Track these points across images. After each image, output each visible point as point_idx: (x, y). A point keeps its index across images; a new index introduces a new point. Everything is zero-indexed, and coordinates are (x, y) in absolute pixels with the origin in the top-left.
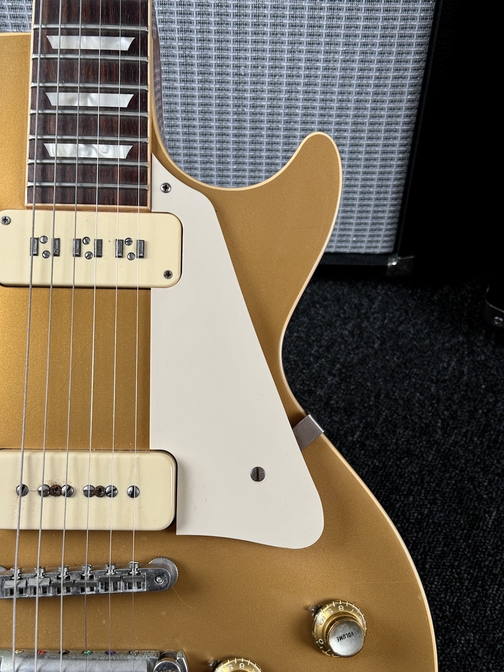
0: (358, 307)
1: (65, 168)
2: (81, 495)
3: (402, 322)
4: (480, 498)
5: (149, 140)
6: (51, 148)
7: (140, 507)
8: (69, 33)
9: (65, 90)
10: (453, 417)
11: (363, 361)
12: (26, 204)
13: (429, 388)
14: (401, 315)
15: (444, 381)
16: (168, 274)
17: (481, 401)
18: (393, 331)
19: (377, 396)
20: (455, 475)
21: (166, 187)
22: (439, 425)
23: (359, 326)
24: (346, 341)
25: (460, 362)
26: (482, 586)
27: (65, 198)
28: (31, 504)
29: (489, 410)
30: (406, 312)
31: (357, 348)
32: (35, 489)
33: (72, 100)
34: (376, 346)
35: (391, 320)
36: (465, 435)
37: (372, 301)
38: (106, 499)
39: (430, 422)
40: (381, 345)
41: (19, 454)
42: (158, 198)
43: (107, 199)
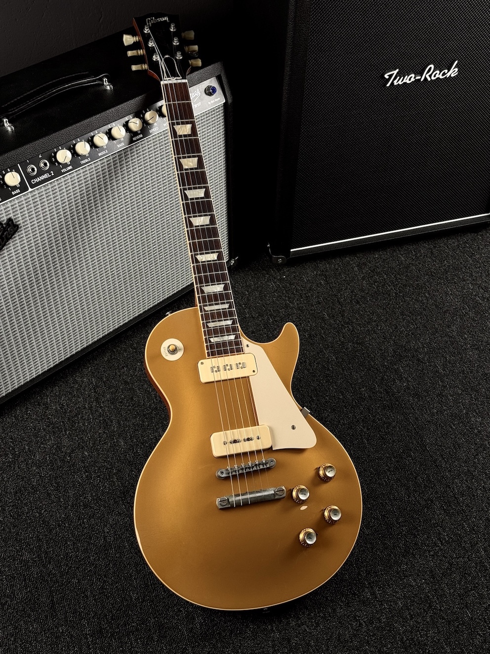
1: (218, 345)
2: (243, 441)
5: (240, 332)
6: (212, 340)
7: (262, 442)
8: (210, 305)
9: (212, 322)
12: (207, 357)
16: (254, 371)
21: (248, 346)
27: (220, 353)
28: (229, 446)
32: (229, 441)
33: (215, 324)
38: (251, 441)
41: (222, 433)
42: (246, 349)
43: (232, 351)
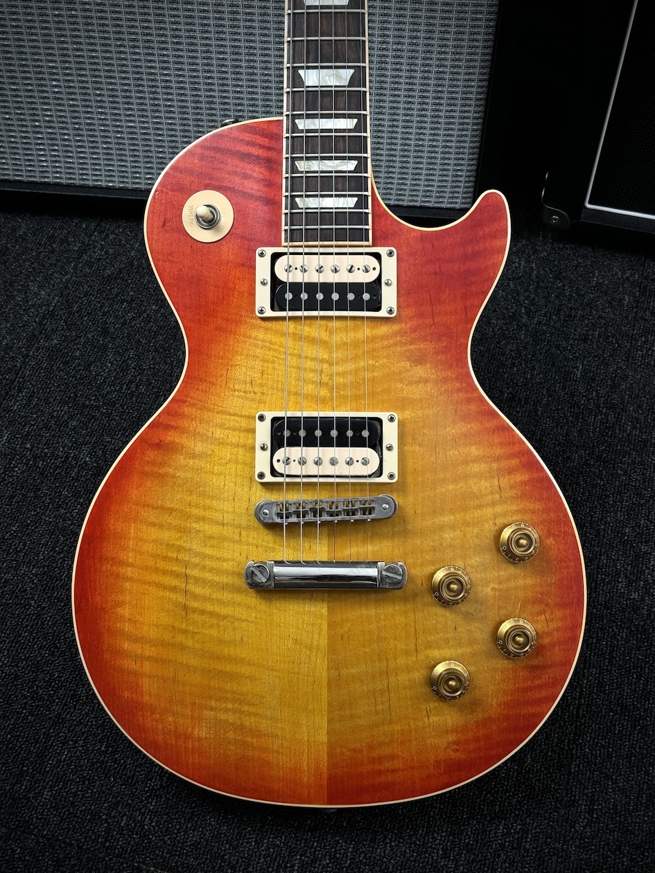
4: (567, 359)
10: (532, 303)
15: (520, 278)
17: (552, 288)
20: (544, 347)
22: (523, 311)
25: (528, 261)
26: (582, 418)
29: (559, 294)
36: (545, 315)
39: (516, 311)
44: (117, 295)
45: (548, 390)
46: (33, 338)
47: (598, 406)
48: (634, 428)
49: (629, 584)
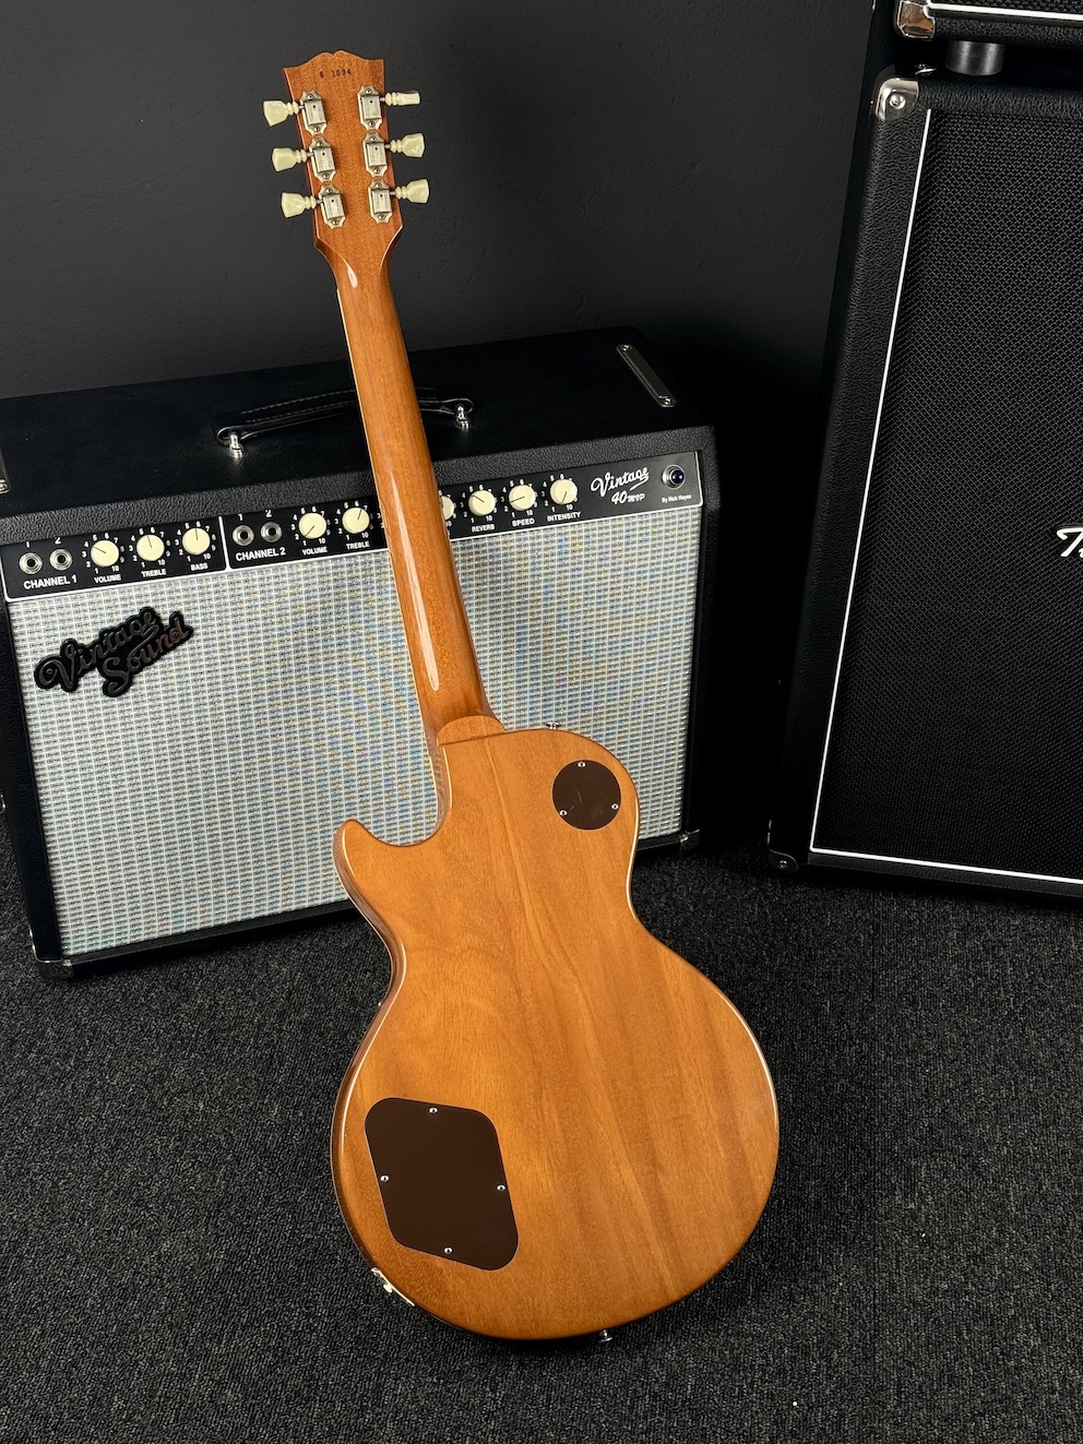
0: (663, 883)
3: (703, 888)
4: (814, 996)
10: (772, 946)
11: (686, 923)
13: (746, 930)
14: (700, 882)
15: (755, 923)
17: (789, 931)
18: (699, 896)
19: (710, 945)
20: (790, 986)
23: (670, 897)
24: (666, 912)
25: (761, 906)
26: (838, 1050)
29: (797, 936)
30: (703, 878)
31: (677, 913)
34: (691, 909)
35: (693, 887)
36: (787, 956)
37: (672, 876)
39: (757, 954)
40: (694, 907)
44: (358, 967)
45: (801, 1027)
46: (282, 1015)
47: (851, 1038)
48: (888, 1055)
49: (905, 1196)
